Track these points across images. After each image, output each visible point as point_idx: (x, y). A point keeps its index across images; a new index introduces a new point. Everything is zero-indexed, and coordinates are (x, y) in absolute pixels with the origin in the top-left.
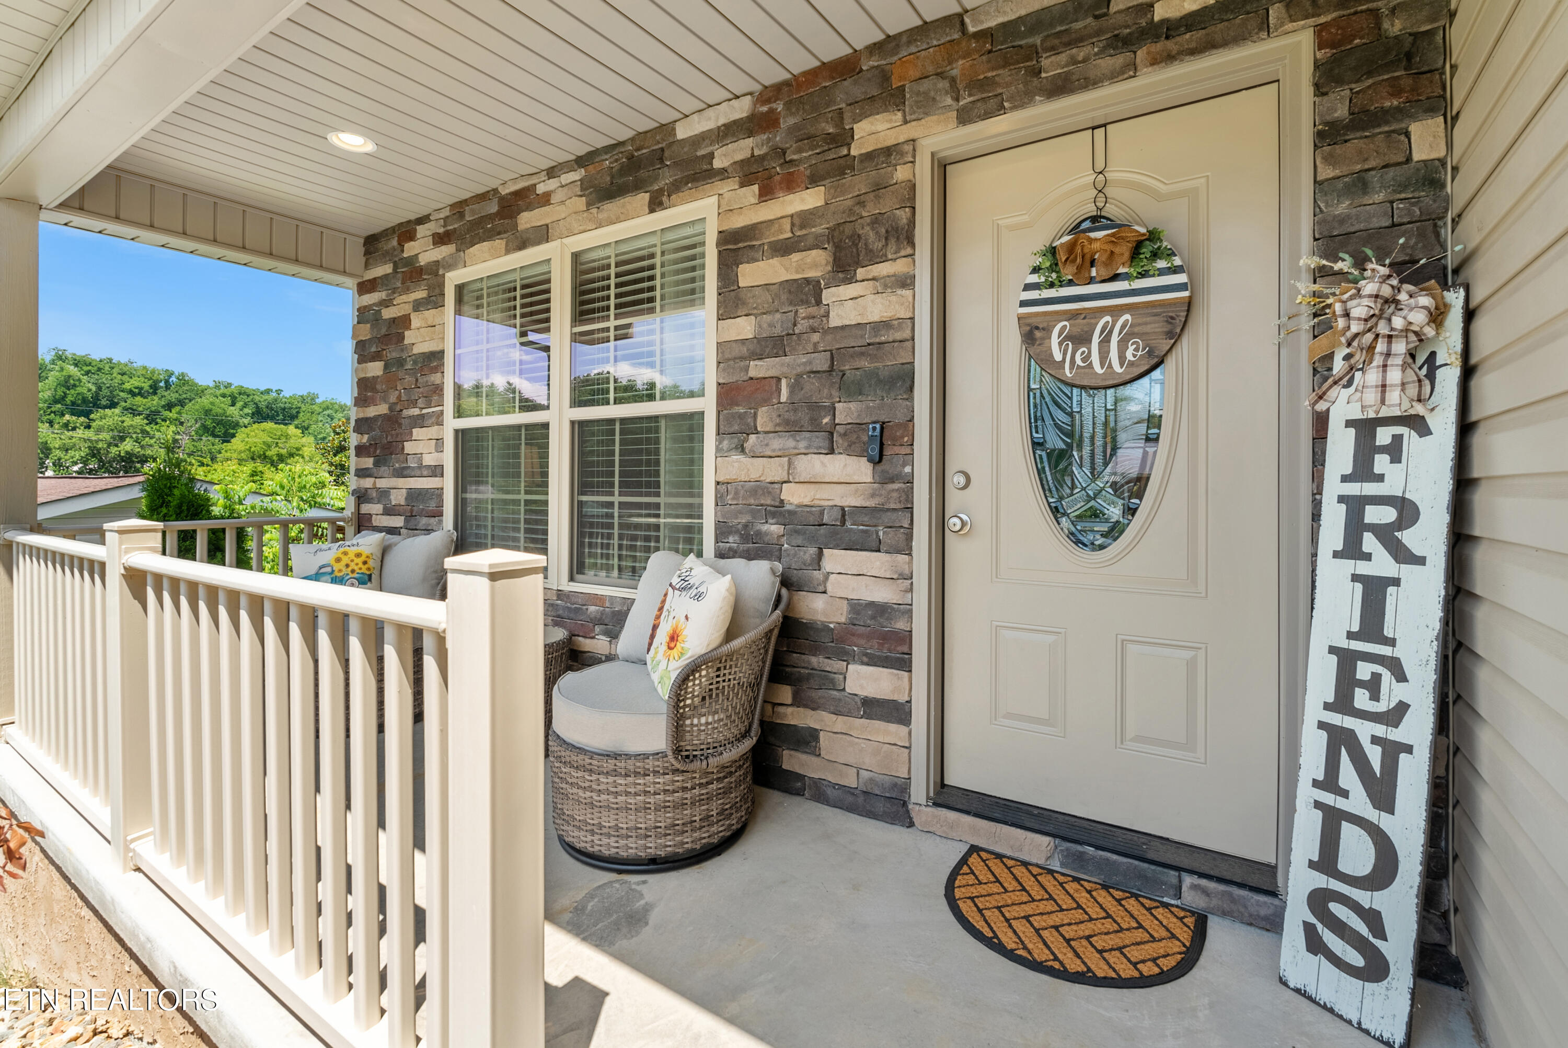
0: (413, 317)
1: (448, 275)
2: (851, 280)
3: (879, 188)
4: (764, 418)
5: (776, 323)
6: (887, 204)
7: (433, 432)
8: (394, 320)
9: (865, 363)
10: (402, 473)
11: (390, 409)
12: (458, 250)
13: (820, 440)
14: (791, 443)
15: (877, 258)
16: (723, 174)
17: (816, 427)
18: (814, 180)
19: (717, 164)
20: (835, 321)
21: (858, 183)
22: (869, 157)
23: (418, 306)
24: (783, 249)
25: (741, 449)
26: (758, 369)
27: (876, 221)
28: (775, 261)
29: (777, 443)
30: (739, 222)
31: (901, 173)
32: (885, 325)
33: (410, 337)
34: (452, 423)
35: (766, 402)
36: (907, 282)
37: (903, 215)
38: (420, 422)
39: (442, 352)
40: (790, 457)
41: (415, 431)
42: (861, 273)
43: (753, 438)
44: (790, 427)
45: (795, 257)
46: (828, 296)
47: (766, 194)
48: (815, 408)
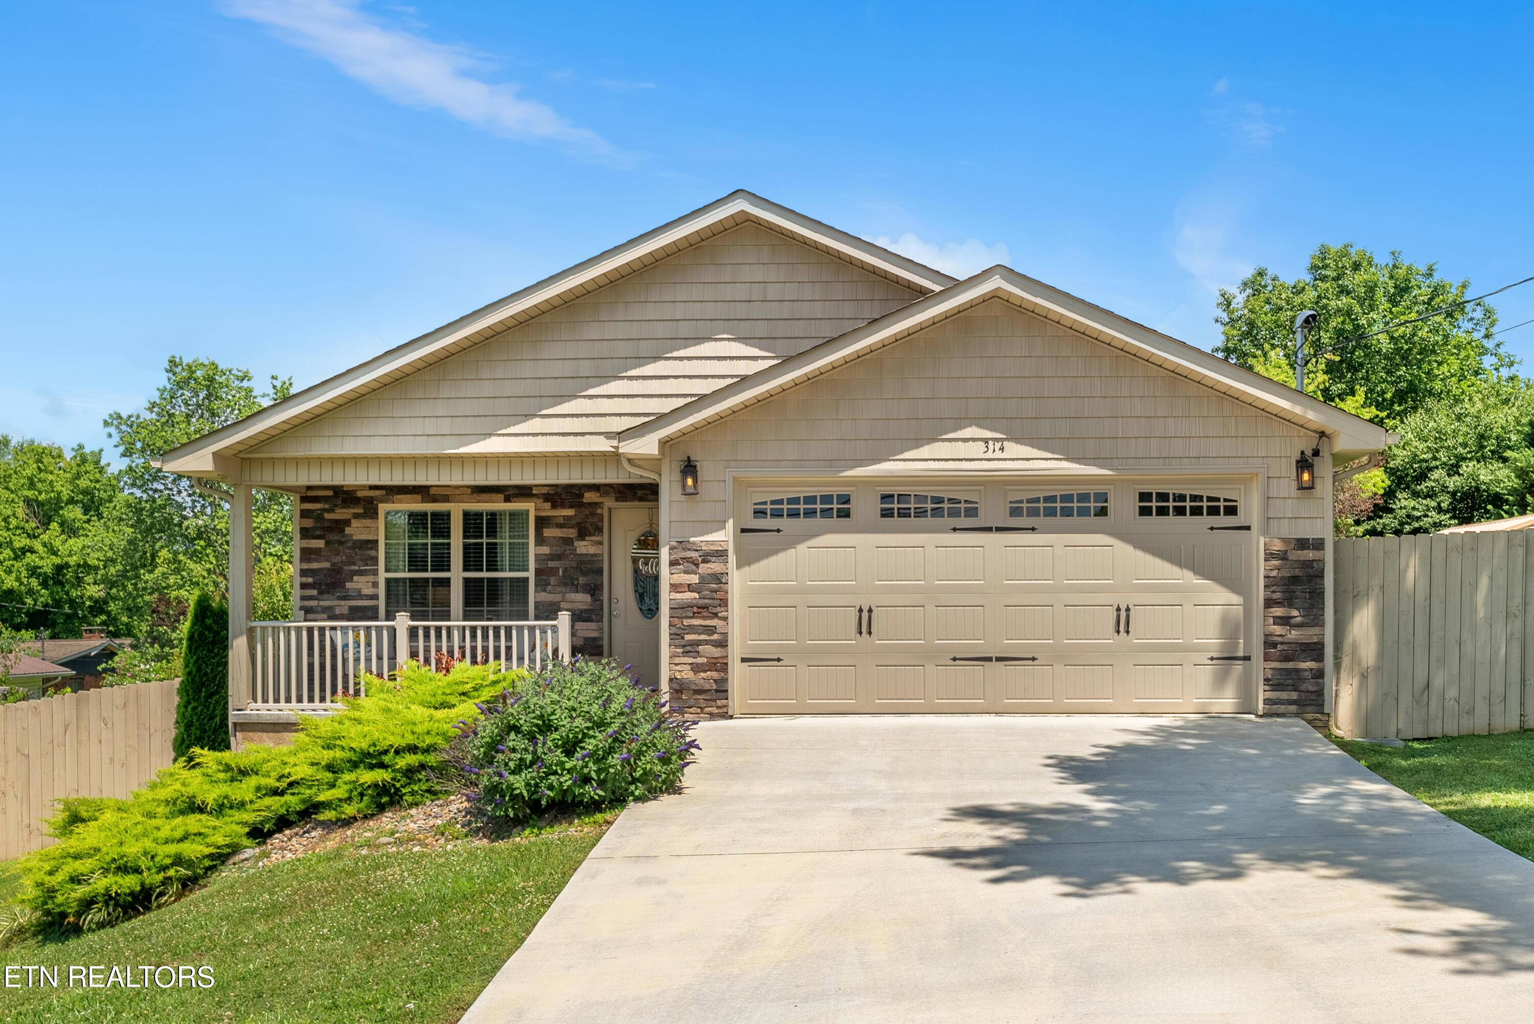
0: (353, 521)
1: (380, 505)
2: (583, 540)
3: (593, 514)
4: (553, 580)
5: (557, 550)
6: (595, 520)
7: (371, 578)
8: (336, 521)
9: (589, 566)
10: (345, 598)
11: (332, 565)
12: (387, 494)
13: (574, 588)
14: (564, 589)
15: (591, 535)
16: (536, 496)
17: (573, 584)
18: (571, 507)
19: (534, 492)
20: (578, 552)
21: (586, 511)
22: (589, 504)
23: (357, 516)
24: (560, 526)
25: (545, 591)
26: (551, 564)
27: (592, 524)
28: (557, 530)
29: (559, 589)
30: (544, 514)
31: (599, 511)
32: (595, 555)
33: (348, 530)
34: (383, 575)
35: (555, 575)
36: (601, 543)
37: (600, 524)
38: (361, 573)
39: (377, 541)
40: (564, 593)
41: (355, 578)
42: (587, 538)
43: (549, 587)
44: (565, 584)
45: (565, 530)
46: (576, 543)
47: (554, 506)
48: (572, 579)
